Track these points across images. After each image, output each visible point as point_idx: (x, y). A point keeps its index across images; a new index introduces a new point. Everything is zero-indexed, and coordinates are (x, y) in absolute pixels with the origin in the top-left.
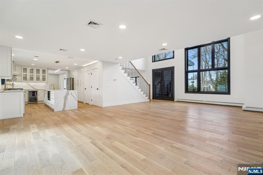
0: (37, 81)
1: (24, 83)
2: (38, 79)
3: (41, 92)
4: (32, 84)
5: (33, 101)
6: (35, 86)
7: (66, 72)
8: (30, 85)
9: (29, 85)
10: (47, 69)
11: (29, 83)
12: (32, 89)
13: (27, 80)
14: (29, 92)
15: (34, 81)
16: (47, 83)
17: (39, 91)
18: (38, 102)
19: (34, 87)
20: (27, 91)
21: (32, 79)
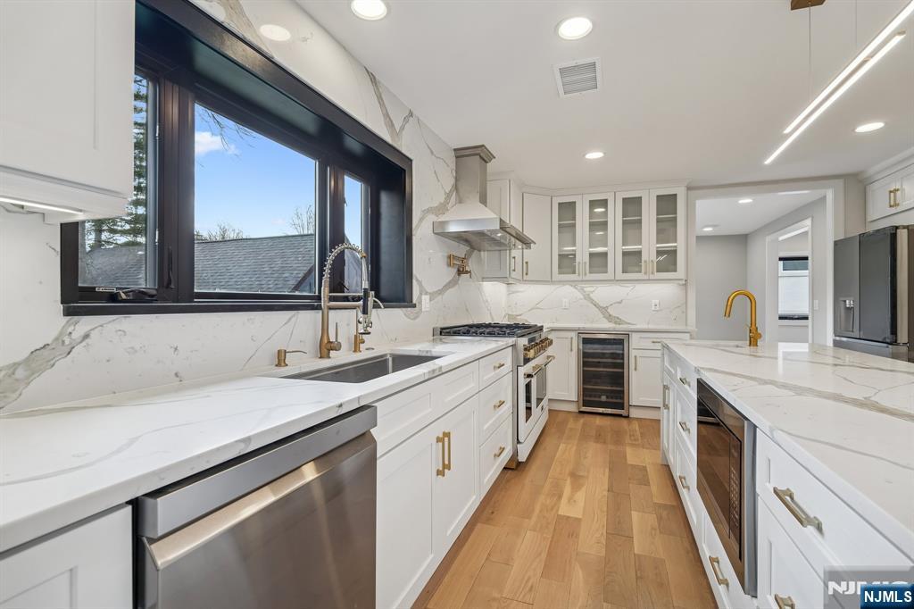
0: (624, 271)
1: (567, 286)
2: (632, 260)
3: (648, 344)
4: (604, 292)
5: (604, 398)
6: (620, 303)
7: (830, 194)
8: (592, 301)
9: (588, 297)
10: (689, 188)
11: (588, 289)
12: (601, 326)
13: (574, 272)
14: (586, 341)
15: (610, 275)
16: (686, 284)
17: (634, 339)
18: (634, 413)
19: (611, 311)
20: (573, 335)
21: (599, 260)
